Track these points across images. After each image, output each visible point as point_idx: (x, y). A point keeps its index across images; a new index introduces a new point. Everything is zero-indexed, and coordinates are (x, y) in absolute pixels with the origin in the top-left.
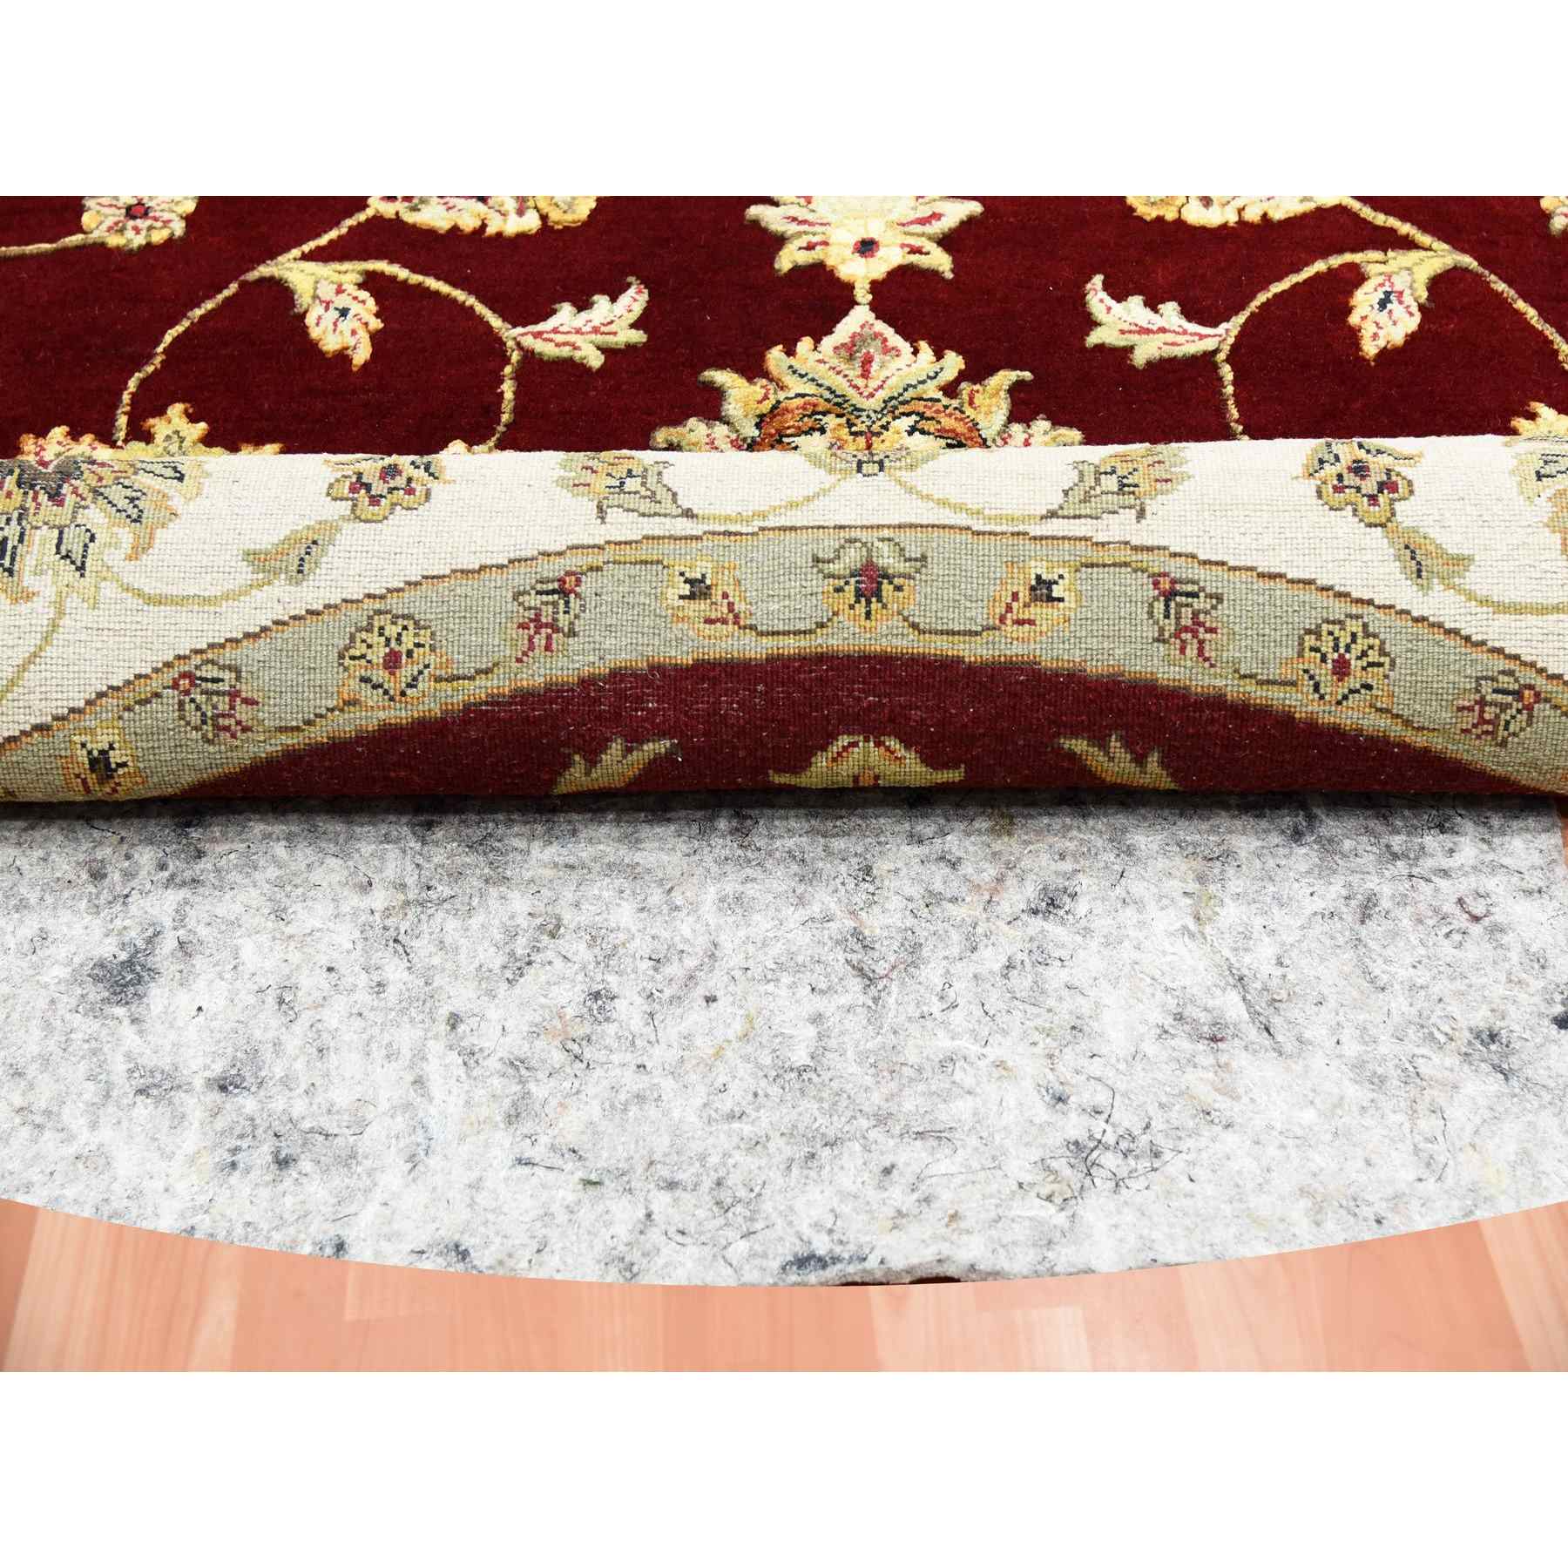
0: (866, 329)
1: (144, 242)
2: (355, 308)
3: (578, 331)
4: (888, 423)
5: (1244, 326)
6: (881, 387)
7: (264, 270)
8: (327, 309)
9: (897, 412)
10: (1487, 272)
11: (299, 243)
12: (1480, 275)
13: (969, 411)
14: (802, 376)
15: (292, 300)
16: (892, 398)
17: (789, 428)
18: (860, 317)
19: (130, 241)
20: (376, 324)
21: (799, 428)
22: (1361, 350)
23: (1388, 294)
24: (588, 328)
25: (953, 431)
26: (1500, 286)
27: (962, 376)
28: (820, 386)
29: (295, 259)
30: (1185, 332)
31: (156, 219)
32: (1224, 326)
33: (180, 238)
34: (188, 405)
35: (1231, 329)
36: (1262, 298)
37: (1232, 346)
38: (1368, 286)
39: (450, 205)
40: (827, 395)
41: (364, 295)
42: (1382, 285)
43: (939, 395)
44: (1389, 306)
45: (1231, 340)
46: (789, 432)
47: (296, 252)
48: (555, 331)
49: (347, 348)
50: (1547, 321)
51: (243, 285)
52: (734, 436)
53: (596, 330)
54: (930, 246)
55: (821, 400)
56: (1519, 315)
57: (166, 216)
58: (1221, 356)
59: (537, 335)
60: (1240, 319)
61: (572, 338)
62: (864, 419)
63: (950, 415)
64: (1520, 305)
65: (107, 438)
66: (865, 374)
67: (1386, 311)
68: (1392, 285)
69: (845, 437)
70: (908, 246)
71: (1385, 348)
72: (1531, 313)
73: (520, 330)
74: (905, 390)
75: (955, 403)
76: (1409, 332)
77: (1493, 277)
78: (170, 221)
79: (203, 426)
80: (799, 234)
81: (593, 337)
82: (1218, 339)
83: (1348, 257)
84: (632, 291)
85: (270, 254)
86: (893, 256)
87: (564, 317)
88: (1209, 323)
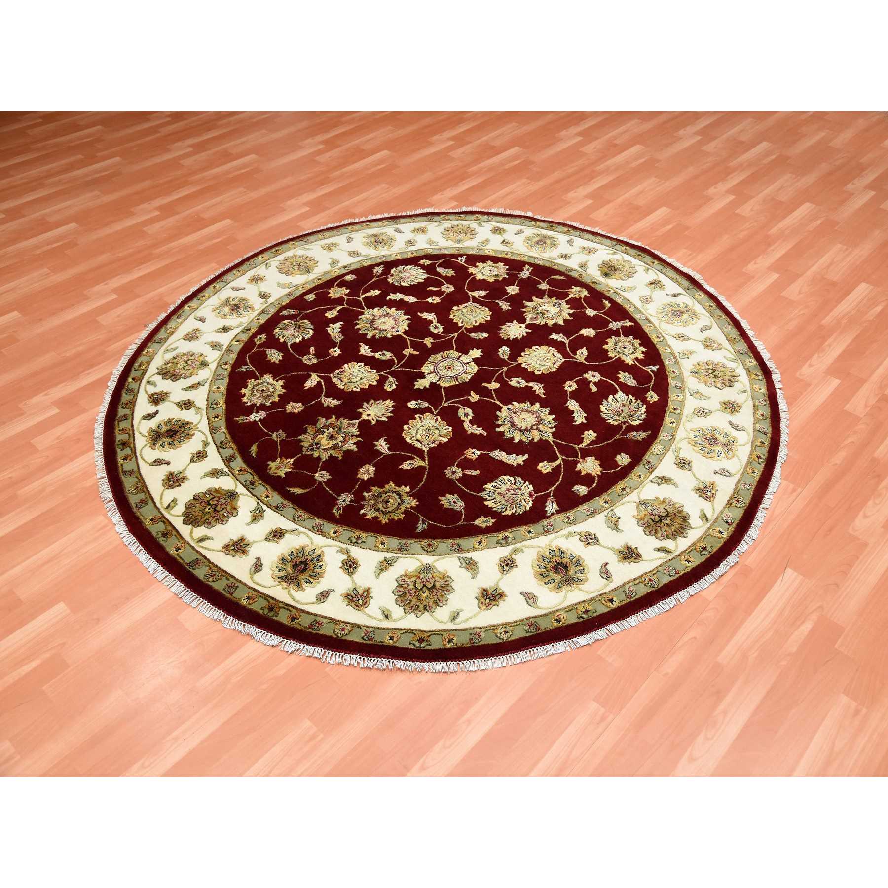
0: (355, 423)
1: (306, 363)
2: (313, 383)
4: (341, 434)
5: (392, 454)
6: (346, 430)
7: (312, 373)
8: (311, 381)
9: (344, 434)
10: (428, 469)
12: (426, 469)
13: (351, 439)
14: (341, 423)
15: (309, 378)
16: (346, 432)
20: (313, 386)
22: (399, 466)
23: (412, 463)
25: (346, 440)
26: (426, 472)
28: (341, 425)
30: (385, 449)
31: (310, 361)
33: (309, 365)
35: (390, 453)
36: (399, 453)
37: (387, 454)
38: (412, 461)
39: (338, 380)
41: (316, 383)
43: (350, 435)
46: (331, 427)
47: (317, 374)
48: (326, 400)
49: (306, 386)
50: (426, 479)
51: (308, 374)
52: (325, 423)
53: (330, 403)
54: (375, 421)
55: (339, 427)
58: (384, 455)
59: (324, 399)
61: (327, 402)
62: (340, 431)
63: (348, 438)
64: (425, 475)
66: (347, 428)
67: (409, 465)
68: (414, 463)
69: (335, 432)
70: (373, 418)
71: (402, 468)
72: (425, 477)
73: (324, 397)
74: (348, 432)
75: (351, 437)
76: (407, 469)
78: (311, 363)
79: (283, 384)
80: (364, 408)
83: (415, 456)
84: (340, 402)
85: (314, 372)
86: (370, 418)
87: (330, 399)
88: (389, 450)
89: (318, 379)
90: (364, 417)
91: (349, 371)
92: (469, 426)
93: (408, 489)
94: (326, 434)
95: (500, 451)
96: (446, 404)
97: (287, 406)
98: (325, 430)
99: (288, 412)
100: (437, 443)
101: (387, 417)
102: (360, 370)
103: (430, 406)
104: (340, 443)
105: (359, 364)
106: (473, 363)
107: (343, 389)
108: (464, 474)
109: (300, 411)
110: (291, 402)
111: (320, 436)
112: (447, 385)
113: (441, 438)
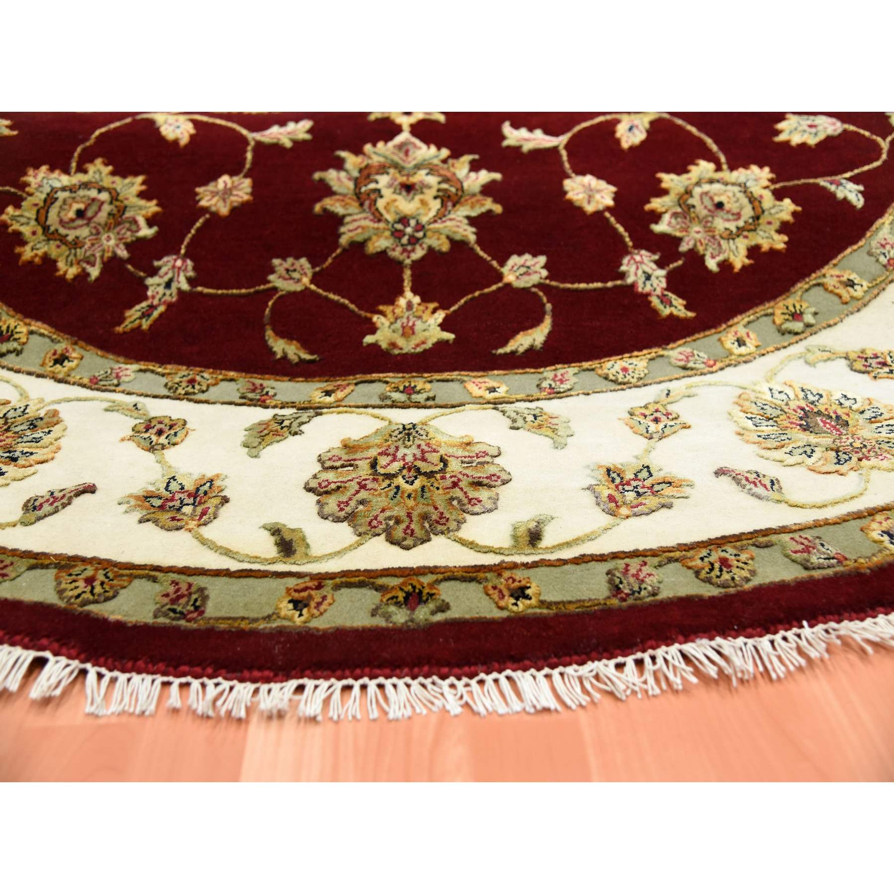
2: (184, 126)
3: (281, 134)
5: (570, 137)
8: (170, 125)
14: (380, 155)
16: (419, 163)
18: (405, 136)
20: (192, 131)
21: (378, 173)
23: (632, 126)
24: (285, 133)
25: (446, 175)
27: (449, 157)
28: (387, 159)
32: (562, 137)
34: (104, 159)
35: (564, 138)
37: (566, 144)
38: (622, 124)
40: (390, 162)
45: (565, 142)
49: (178, 139)
55: (387, 164)
58: (561, 148)
59: (262, 135)
60: (569, 135)
63: (444, 170)
65: (66, 171)
67: (632, 132)
68: (633, 124)
71: (632, 145)
73: (255, 134)
76: (642, 139)
81: (288, 136)
82: (558, 142)
86: (419, 116)
87: (275, 129)
88: (555, 135)
90: (405, 122)
94: (386, 192)
97: (203, 203)
98: (372, 186)
99: (224, 211)
104: (444, 186)
109: (249, 190)
110: (200, 190)
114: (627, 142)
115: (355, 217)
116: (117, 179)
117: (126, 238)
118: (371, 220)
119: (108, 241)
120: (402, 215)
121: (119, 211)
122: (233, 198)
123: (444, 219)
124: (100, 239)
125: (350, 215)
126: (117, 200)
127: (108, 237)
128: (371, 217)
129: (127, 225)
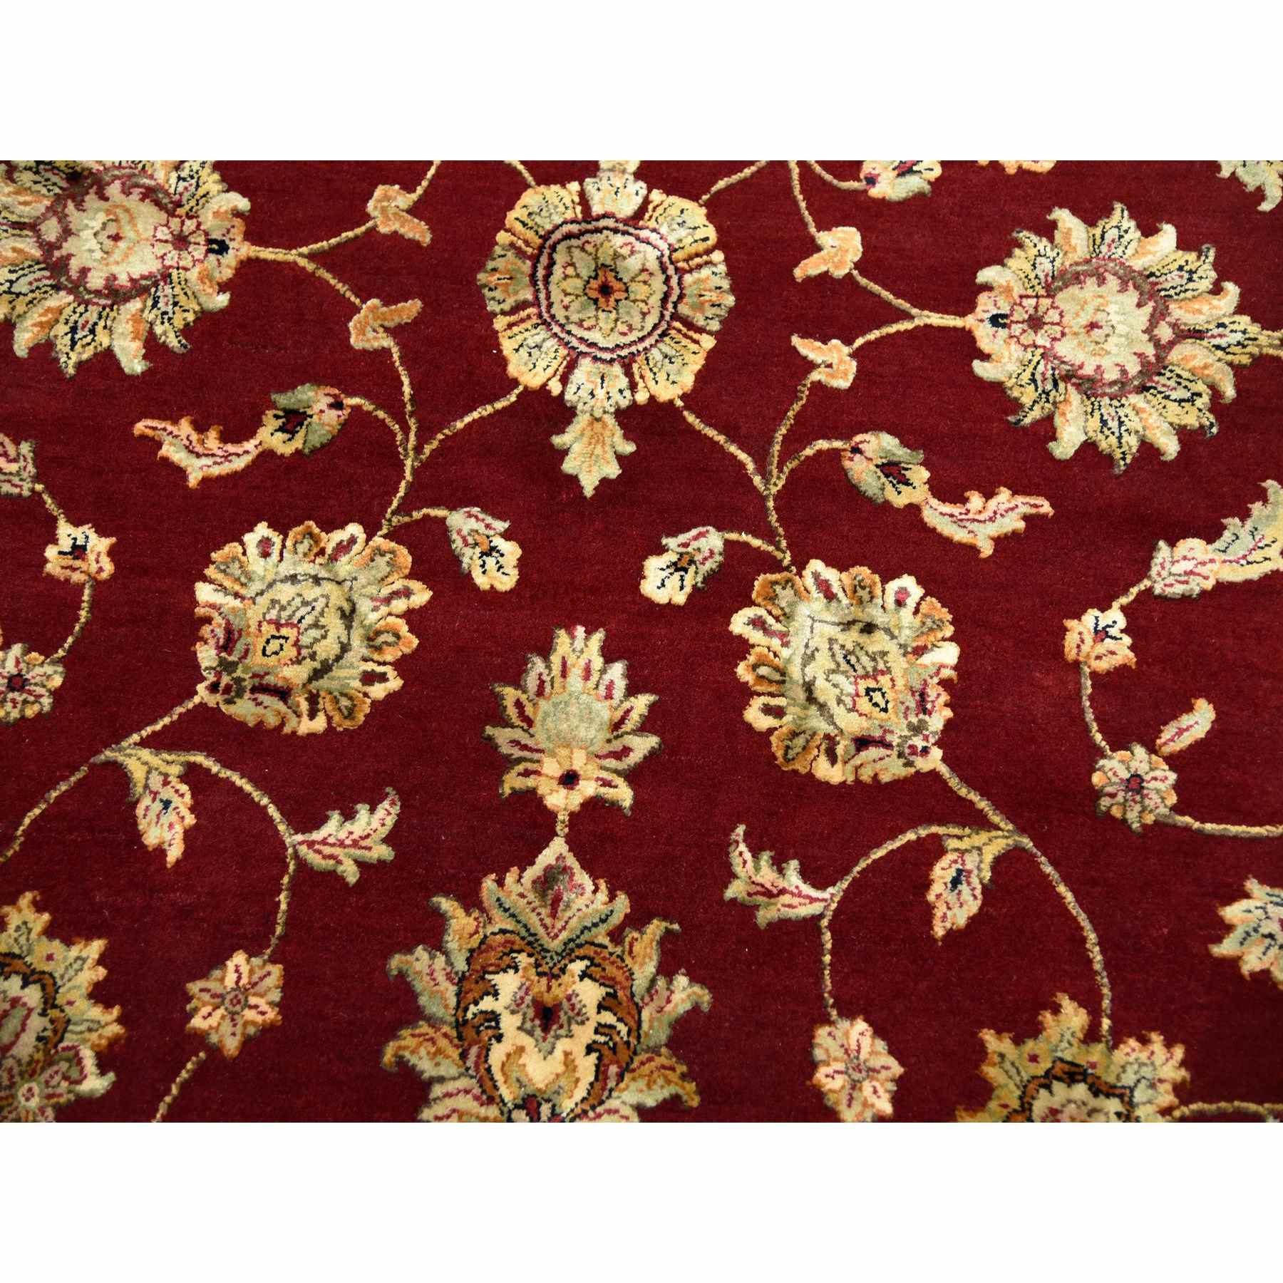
0: (560, 862)
1: (18, 716)
2: (176, 801)
3: (341, 844)
4: (566, 966)
5: (846, 891)
6: (564, 928)
7: (108, 754)
8: (154, 800)
9: (573, 955)
10: (1039, 853)
11: (138, 729)
12: (1034, 856)
13: (628, 960)
14: (506, 910)
15: (129, 789)
16: (571, 940)
17: (491, 965)
18: (556, 850)
19: (8, 714)
20: (190, 820)
21: (499, 966)
22: (933, 929)
23: (959, 872)
24: (348, 842)
25: (613, 979)
26: (1048, 869)
27: (627, 921)
28: (519, 922)
29: (135, 744)
30: (800, 895)
31: (30, 693)
32: (831, 890)
33: (48, 713)
34: (36, 892)
35: (834, 893)
36: (863, 864)
37: (834, 911)
38: (945, 861)
39: (259, 700)
40: (523, 933)
41: (184, 788)
42: (955, 862)
43: (606, 941)
44: (960, 887)
45: (834, 906)
46: (491, 969)
47: (135, 737)
48: (324, 842)
49: (163, 843)
50: (1081, 906)
51: (93, 767)
52: (449, 969)
53: (355, 844)
54: (620, 781)
55: (517, 938)
56: (1060, 898)
57: (39, 690)
58: (825, 922)
59: (311, 844)
60: (844, 884)
61: (337, 851)
62: (548, 960)
63: (613, 963)
64: (1062, 889)
66: (554, 915)
67: (956, 891)
68: (963, 864)
69: (532, 978)
70: (602, 779)
71: (951, 929)
72: (1069, 897)
73: (299, 837)
74: (582, 932)
75: (618, 950)
76: (971, 914)
77: (1043, 859)
78: (41, 696)
79: (46, 917)
80: (520, 760)
81: (352, 851)
82: (822, 904)
83: (935, 829)
84: (386, 804)
85: (116, 737)
86: (588, 788)
87: (333, 827)
88: (820, 884)
89: (173, 763)
90: (560, 801)
91: (254, 614)
92: (959, 522)
93: (1073, 1017)
94: (509, 1023)
95: (1172, 544)
96: (778, 483)
97: (197, 1022)
98: (487, 1004)
99: (232, 1045)
100: (939, 697)
101: (645, 727)
102: (286, 569)
103: (733, 536)
104: (608, 1018)
105: (251, 539)
106: (657, 196)
107: (330, 729)
108: (1173, 761)
109: (276, 996)
110: (194, 987)
111: (497, 1054)
112: (687, 381)
113: (927, 659)
114: (944, 917)
115: (451, 1087)
116: (56, 946)
117: (60, 1095)
118: (476, 1098)
119: (27, 1099)
120: (530, 1090)
121: (55, 1031)
122: (250, 1015)
123: (599, 1109)
124: (13, 1096)
125: (441, 1080)
126: (54, 1006)
127: (30, 1090)
128: (477, 1091)
129: (64, 1066)
